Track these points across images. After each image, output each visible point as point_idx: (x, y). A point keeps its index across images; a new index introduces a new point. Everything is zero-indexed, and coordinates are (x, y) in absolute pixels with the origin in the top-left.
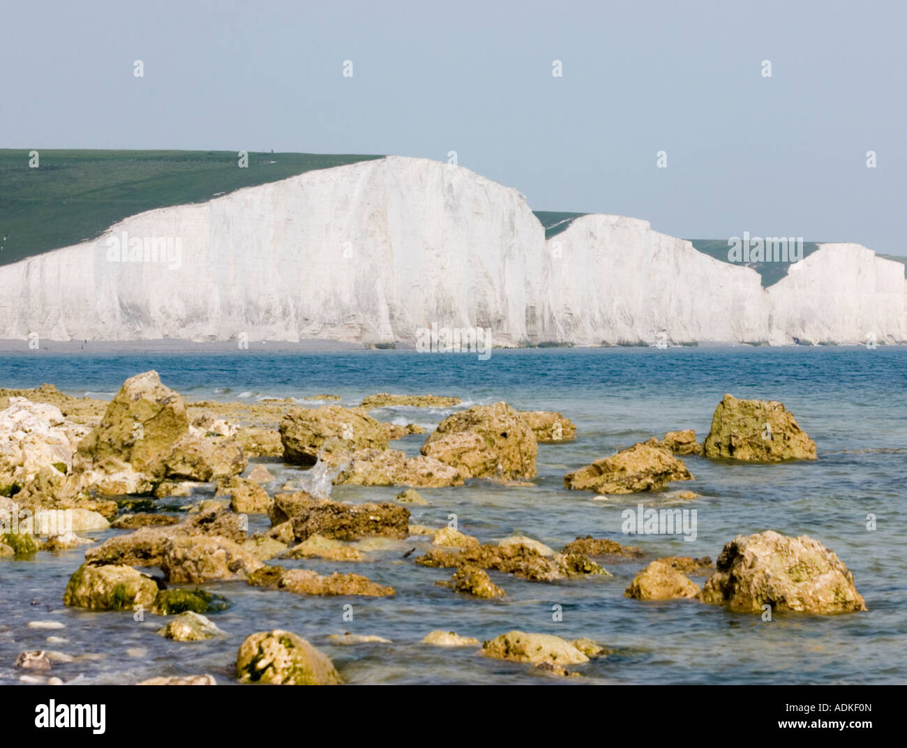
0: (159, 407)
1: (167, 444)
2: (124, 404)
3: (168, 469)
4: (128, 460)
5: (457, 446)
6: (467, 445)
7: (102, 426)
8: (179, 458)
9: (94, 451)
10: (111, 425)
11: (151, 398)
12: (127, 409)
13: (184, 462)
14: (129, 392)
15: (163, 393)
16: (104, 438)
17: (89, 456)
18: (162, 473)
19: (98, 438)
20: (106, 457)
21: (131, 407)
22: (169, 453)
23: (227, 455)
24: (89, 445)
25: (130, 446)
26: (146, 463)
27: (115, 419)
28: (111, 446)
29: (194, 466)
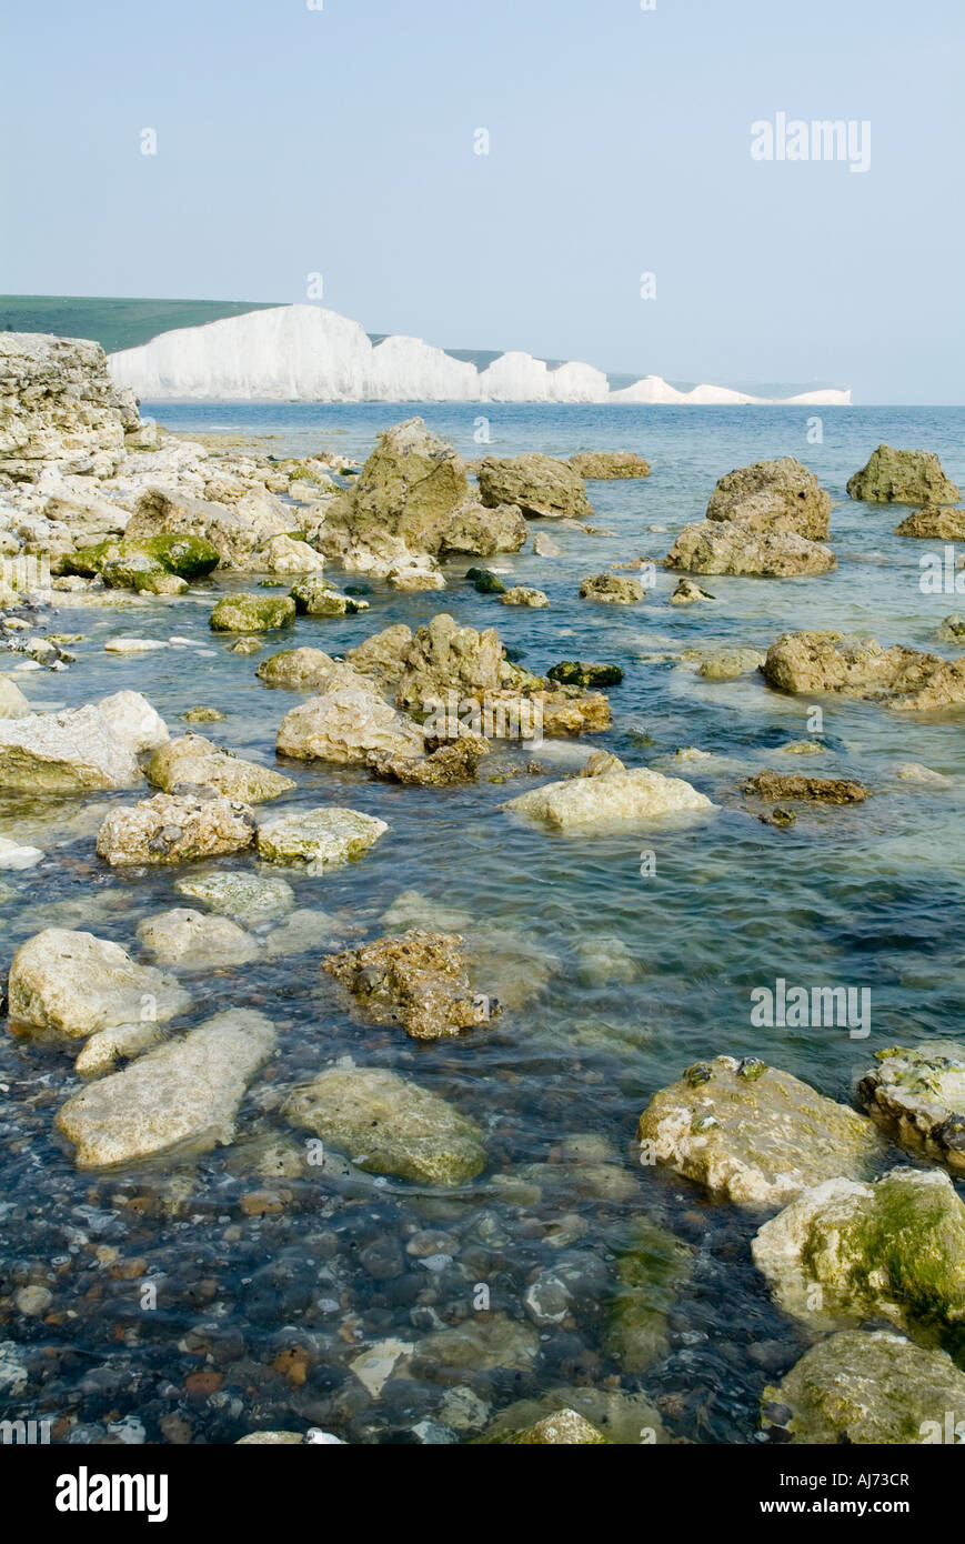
0: (434, 465)
1: (443, 512)
2: (389, 460)
3: (444, 542)
4: (394, 532)
5: (766, 509)
6: (775, 509)
7: (360, 489)
8: (459, 529)
9: (350, 521)
10: (373, 487)
11: (424, 453)
12: (394, 466)
13: (464, 534)
14: (394, 445)
15: (436, 446)
16: (365, 503)
17: (344, 526)
18: (437, 548)
19: (356, 503)
20: (370, 530)
21: (399, 465)
22: (447, 523)
23: (506, 522)
24: (342, 512)
25: (398, 514)
26: (419, 537)
27: (379, 480)
28: (375, 514)
29: (476, 539)
